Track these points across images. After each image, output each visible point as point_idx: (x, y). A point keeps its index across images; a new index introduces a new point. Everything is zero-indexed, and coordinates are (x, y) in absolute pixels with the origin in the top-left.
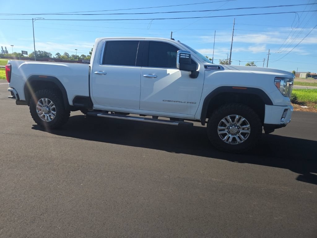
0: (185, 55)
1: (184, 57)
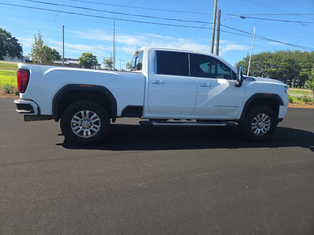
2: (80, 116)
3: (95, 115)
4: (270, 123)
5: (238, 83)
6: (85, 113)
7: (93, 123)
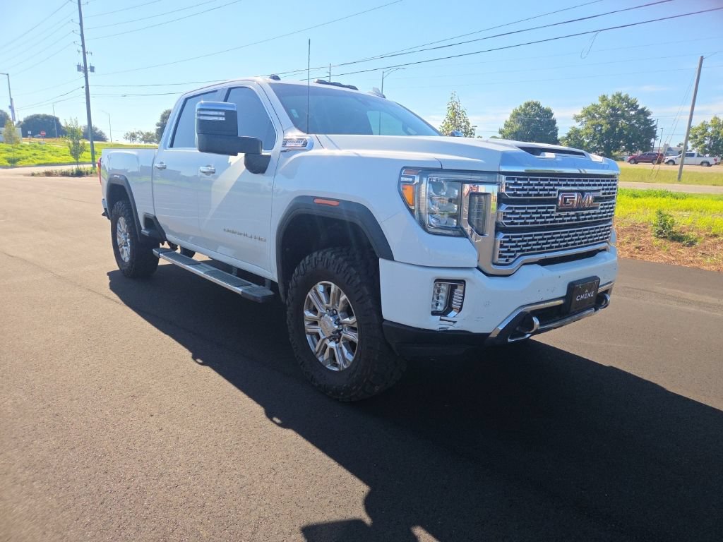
0: (216, 113)
1: (216, 118)
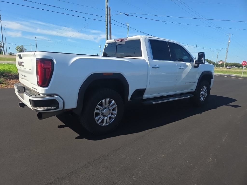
2: (101, 105)
3: (113, 102)
4: (207, 92)
5: (196, 65)
6: (105, 101)
7: (111, 110)
